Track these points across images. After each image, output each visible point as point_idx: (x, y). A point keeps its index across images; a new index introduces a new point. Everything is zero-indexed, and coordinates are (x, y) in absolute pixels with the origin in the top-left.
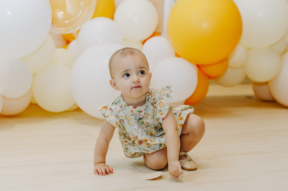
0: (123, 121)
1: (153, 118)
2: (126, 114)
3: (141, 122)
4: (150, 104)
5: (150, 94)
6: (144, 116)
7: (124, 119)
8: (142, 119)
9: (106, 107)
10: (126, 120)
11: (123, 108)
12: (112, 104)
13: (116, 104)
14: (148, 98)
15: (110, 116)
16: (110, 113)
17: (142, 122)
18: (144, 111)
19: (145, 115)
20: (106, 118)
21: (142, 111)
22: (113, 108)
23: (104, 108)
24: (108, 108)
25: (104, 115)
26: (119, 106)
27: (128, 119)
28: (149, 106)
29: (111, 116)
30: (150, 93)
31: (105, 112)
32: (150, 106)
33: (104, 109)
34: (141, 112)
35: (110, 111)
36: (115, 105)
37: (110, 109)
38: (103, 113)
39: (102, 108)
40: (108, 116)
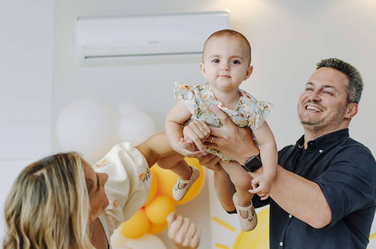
5: (242, 104)
9: (188, 87)
11: (207, 99)
12: (197, 87)
13: (201, 90)
14: (239, 106)
16: (190, 96)
20: (184, 100)
22: (195, 92)
23: (186, 88)
24: (190, 90)
26: (203, 95)
31: (185, 92)
33: (186, 90)
35: (192, 93)
36: (199, 91)
37: (193, 91)
38: (183, 93)
39: (183, 87)
40: (187, 99)
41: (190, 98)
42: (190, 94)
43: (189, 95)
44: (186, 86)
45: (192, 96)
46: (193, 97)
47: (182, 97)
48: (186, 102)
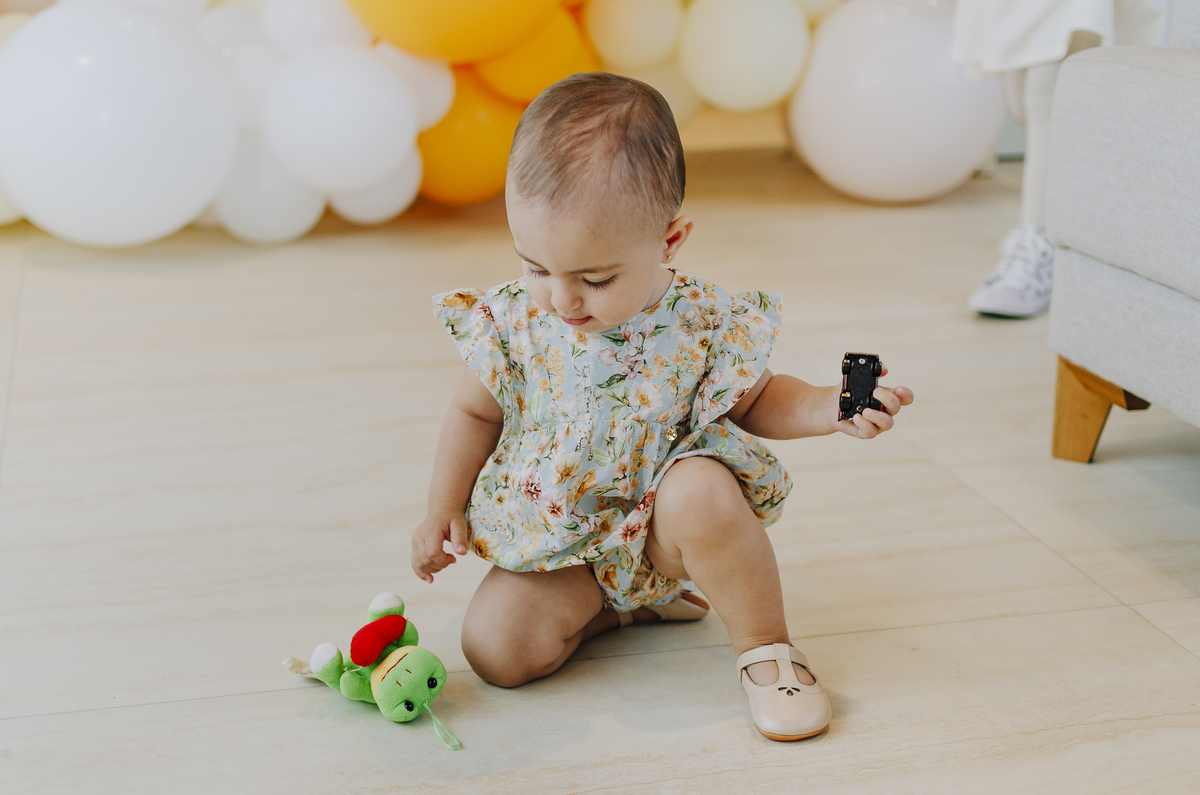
0: (521, 372)
1: (674, 381)
2: (543, 344)
3: (614, 397)
4: (678, 323)
5: (686, 285)
6: (634, 359)
7: (526, 362)
8: (623, 378)
9: (469, 296)
10: (534, 371)
11: (541, 319)
12: (500, 292)
13: (515, 295)
14: (675, 295)
15: (474, 335)
16: (477, 325)
17: (620, 395)
18: (635, 338)
19: (639, 357)
20: (457, 339)
21: (627, 334)
22: (496, 310)
23: (459, 300)
24: (478, 305)
25: (453, 327)
26: (523, 308)
27: (550, 364)
28: (673, 328)
29: (480, 334)
30: (688, 283)
31: (459, 314)
32: (678, 331)
33: (461, 305)
34: (623, 341)
35: (483, 314)
36: (509, 300)
37: (485, 309)
38: (451, 318)
39: (450, 298)
40: (466, 335)
41: (477, 331)
42: (476, 317)
43: (475, 323)
44: (461, 296)
45: (482, 325)
46: (487, 328)
47: (451, 331)
48: (464, 347)
